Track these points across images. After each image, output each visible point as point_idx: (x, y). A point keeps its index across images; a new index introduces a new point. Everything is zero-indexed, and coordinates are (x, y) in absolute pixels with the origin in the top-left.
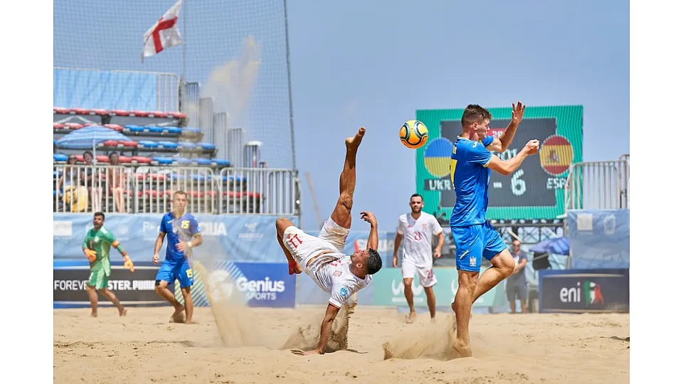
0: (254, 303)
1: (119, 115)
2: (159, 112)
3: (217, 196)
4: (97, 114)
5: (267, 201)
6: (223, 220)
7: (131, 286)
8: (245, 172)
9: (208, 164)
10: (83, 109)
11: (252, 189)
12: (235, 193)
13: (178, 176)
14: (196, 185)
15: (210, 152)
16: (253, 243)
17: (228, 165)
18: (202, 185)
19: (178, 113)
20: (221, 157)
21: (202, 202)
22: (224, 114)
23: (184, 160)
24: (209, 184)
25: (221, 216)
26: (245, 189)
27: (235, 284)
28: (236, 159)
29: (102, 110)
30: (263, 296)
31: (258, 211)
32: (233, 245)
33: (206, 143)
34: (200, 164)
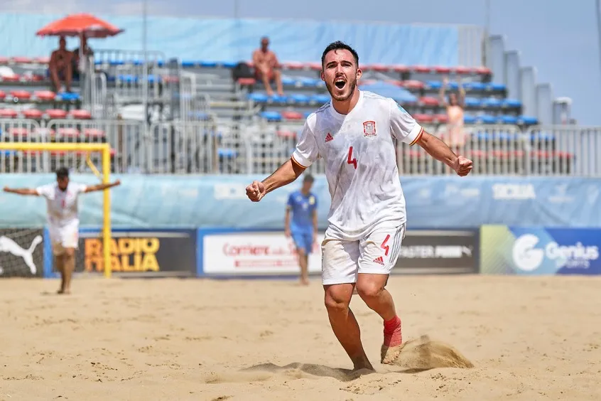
0: (565, 271)
1: (419, 71)
2: (462, 67)
3: (524, 156)
4: (397, 71)
5: (578, 162)
6: (532, 182)
7: (434, 252)
8: (554, 131)
9: (514, 123)
10: (382, 65)
11: (562, 149)
12: (543, 152)
13: (483, 135)
14: (501, 144)
15: (517, 109)
16: (563, 207)
17: (535, 123)
18: (508, 143)
19: (481, 68)
20: (527, 115)
21: (509, 163)
22: (530, 70)
23: (489, 117)
24: (516, 145)
25: (529, 177)
26: (554, 148)
27: (545, 252)
28: (544, 116)
29: (402, 65)
30: (575, 264)
31: (568, 171)
32: (542, 208)
33: (511, 99)
34: (505, 122)
